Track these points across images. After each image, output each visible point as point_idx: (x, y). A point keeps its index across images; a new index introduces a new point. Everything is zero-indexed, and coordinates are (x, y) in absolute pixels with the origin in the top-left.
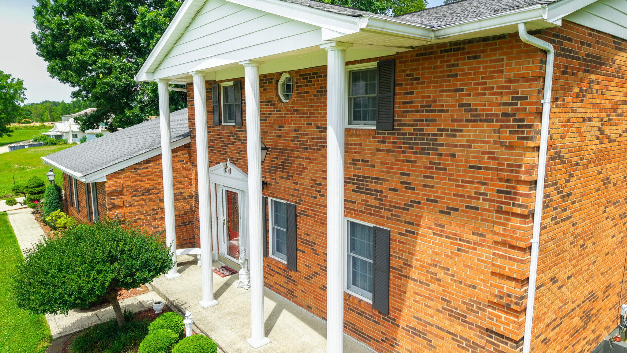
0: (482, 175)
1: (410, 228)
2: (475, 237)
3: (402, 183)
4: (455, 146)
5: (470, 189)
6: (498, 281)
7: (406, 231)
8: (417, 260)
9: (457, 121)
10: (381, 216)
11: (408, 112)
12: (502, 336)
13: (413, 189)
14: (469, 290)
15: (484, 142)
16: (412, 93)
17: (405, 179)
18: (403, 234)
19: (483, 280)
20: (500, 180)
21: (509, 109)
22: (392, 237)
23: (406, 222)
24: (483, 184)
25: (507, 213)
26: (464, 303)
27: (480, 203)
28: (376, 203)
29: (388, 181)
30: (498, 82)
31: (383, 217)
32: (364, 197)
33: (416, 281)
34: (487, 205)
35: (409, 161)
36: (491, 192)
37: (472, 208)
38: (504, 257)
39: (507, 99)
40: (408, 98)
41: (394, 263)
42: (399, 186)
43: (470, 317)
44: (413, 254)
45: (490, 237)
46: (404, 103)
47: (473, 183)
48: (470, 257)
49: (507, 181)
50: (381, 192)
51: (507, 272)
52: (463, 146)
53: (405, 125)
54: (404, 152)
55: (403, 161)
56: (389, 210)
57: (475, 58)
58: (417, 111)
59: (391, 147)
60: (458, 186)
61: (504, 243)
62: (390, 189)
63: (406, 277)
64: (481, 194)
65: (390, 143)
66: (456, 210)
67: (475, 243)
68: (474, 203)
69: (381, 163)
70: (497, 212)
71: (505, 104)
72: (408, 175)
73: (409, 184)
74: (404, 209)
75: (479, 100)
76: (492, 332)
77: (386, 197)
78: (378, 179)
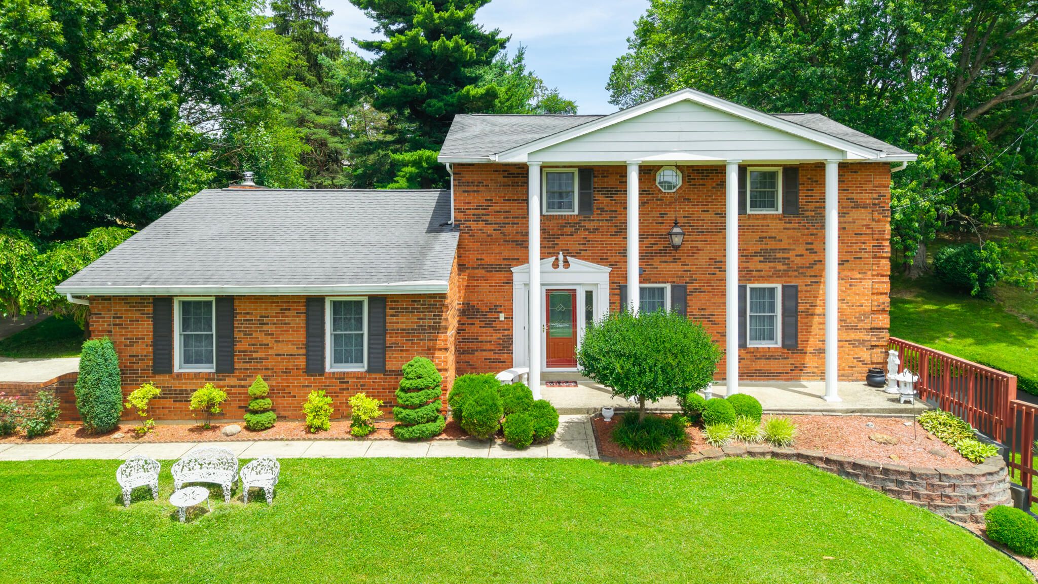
0: (863, 238)
1: (814, 280)
2: (860, 276)
3: (807, 250)
4: (845, 222)
5: (856, 247)
6: (875, 297)
7: (811, 282)
8: (820, 300)
9: (845, 208)
10: (789, 277)
11: (810, 202)
12: (880, 329)
13: (816, 252)
14: (858, 309)
15: (862, 219)
16: (813, 190)
17: (809, 246)
18: (809, 285)
19: (867, 300)
20: (873, 240)
21: (877, 201)
22: (799, 289)
23: (810, 276)
24: (864, 243)
25: (879, 257)
26: (855, 318)
27: (863, 255)
28: (785, 267)
29: (794, 250)
30: (869, 186)
31: (791, 276)
32: (772, 265)
33: (820, 315)
34: (866, 255)
35: (811, 235)
36: (869, 247)
37: (858, 258)
38: (879, 283)
39: (876, 196)
40: (810, 193)
41: (801, 308)
42: (804, 252)
43: (860, 325)
44: (817, 297)
45: (869, 273)
46: (806, 196)
47: (857, 243)
48: (859, 288)
49: (877, 240)
50: (789, 258)
51: (881, 290)
52: (850, 222)
53: (807, 211)
54: (807, 229)
55: (808, 235)
56: (796, 271)
57: (855, 172)
58: (818, 202)
59: (797, 226)
60: (847, 246)
61: (878, 275)
62: (796, 256)
63: (812, 315)
64: (863, 249)
65: (795, 223)
66: (848, 261)
67: (861, 279)
68: (859, 255)
69: (788, 238)
70: (873, 258)
71: (874, 199)
72: (812, 244)
73: (813, 249)
74: (809, 267)
75: (858, 196)
76: (874, 328)
77: (793, 261)
78: (786, 249)
